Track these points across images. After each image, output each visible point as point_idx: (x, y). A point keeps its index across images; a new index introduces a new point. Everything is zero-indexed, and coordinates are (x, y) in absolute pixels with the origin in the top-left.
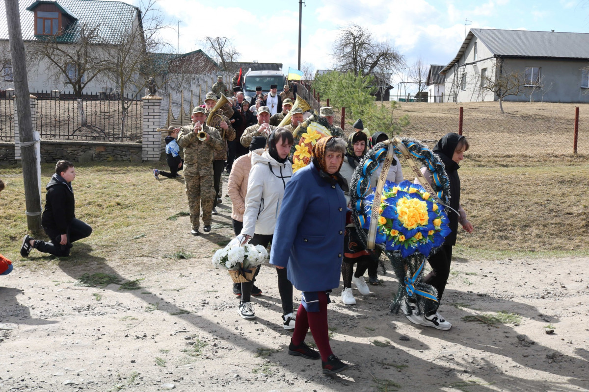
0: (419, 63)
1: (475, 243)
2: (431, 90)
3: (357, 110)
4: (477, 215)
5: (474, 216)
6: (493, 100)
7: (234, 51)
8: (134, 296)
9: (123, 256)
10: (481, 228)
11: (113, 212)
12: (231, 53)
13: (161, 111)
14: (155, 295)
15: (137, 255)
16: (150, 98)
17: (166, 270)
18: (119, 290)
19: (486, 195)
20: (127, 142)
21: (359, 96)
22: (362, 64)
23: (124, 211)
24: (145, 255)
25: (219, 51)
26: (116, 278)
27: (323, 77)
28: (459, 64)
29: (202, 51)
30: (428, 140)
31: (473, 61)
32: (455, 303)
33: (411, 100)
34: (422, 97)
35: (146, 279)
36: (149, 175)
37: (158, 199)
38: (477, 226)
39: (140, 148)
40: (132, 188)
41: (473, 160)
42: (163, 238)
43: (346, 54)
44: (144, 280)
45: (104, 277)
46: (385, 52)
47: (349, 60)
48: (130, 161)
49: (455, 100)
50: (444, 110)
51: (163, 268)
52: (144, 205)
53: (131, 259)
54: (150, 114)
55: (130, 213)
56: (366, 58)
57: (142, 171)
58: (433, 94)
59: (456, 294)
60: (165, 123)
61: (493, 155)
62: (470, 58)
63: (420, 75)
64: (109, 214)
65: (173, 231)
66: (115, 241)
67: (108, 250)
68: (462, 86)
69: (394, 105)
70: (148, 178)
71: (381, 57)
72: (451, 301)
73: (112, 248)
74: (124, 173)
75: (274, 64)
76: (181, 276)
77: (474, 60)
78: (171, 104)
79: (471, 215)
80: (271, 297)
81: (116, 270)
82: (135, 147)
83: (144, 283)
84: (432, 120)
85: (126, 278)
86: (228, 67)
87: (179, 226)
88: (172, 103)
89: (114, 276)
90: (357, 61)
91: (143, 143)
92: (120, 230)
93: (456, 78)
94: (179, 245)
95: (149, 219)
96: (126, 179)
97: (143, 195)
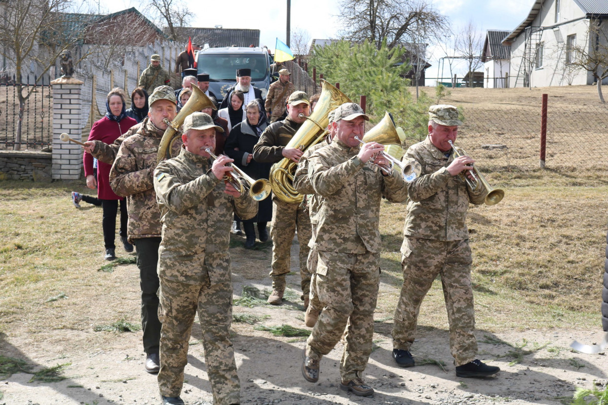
0: (470, 28)
1: (576, 303)
2: (489, 68)
3: (381, 100)
4: (577, 260)
5: (572, 262)
6: (585, 83)
7: (185, 11)
8: (55, 392)
9: (33, 329)
10: (583, 280)
11: (12, 259)
12: (180, 13)
13: (81, 102)
14: (90, 389)
15: (55, 327)
16: (64, 81)
17: (103, 349)
18: (30, 383)
19: (588, 230)
20: (25, 151)
21: (383, 78)
22: (383, 29)
23: (29, 257)
24: (68, 326)
25: (163, 10)
26: (24, 364)
27: (326, 49)
28: (533, 28)
29: (136, 10)
30: (491, 145)
31: (554, 24)
32: (560, 397)
33: (458, 85)
34: (475, 79)
35: (74, 364)
36: (64, 201)
37: (82, 239)
38: (577, 277)
39: (49, 159)
40: (39, 221)
41: (563, 175)
42: (94, 300)
43: (358, 14)
44: (70, 367)
45: (6, 363)
46: (418, 11)
47: (363, 23)
48: (33, 180)
49: (527, 84)
50: (513, 99)
51: (98, 347)
52: (60, 248)
53: (47, 334)
54: (64, 106)
55: (38, 261)
56: (389, 21)
57: (52, 195)
58: (491, 75)
59: (560, 383)
60: (87, 121)
61: (594, 167)
62: (548, 20)
63: (470, 45)
64: (5, 262)
65: (109, 289)
66: (19, 304)
67: (8, 319)
68: (537, 61)
69: (440, 91)
70: (64, 206)
71: (412, 18)
72: (555, 394)
73: (14, 315)
74: (25, 199)
75: (247, 30)
76: (128, 358)
77: (556, 22)
78: (95, 91)
79: (566, 260)
80: (273, 390)
81: (24, 350)
82: (40, 159)
83: (70, 371)
84: (495, 114)
85: (40, 363)
86: (178, 35)
87: (118, 280)
88: (98, 90)
89: (22, 361)
90: (375, 25)
91: (54, 151)
92: (24, 288)
93: (527, 51)
94: (121, 310)
95: (70, 270)
96: (29, 208)
97: (57, 232)
